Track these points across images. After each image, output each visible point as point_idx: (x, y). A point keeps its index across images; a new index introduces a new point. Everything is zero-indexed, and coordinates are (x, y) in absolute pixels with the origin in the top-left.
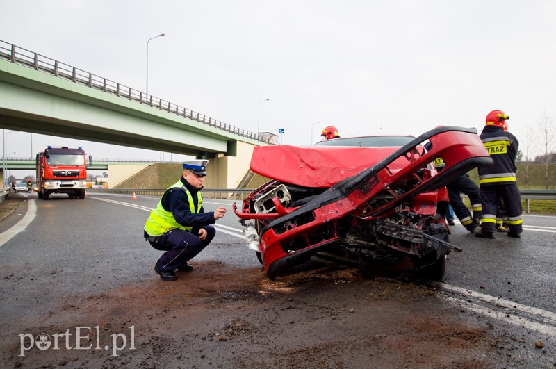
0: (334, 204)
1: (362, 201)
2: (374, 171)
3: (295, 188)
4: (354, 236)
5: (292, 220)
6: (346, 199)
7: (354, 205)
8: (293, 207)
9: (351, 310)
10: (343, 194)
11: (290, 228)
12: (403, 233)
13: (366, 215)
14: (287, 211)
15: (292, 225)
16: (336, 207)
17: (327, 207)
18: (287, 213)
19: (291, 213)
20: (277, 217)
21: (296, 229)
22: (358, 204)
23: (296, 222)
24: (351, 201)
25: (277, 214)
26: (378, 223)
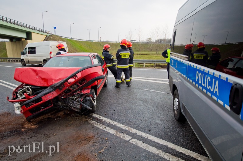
0: (50, 94)
1: (60, 93)
2: (63, 82)
3: (35, 87)
4: (61, 102)
5: (33, 101)
6: (55, 91)
7: (57, 94)
8: (34, 95)
9: (55, 134)
10: (53, 90)
11: (32, 105)
12: (74, 104)
13: (63, 96)
14: (31, 97)
15: (33, 103)
16: (51, 95)
17: (47, 95)
18: (31, 99)
19: (33, 98)
20: (27, 100)
21: (35, 104)
22: (59, 94)
23: (35, 102)
24: (57, 92)
25: (27, 99)
26: (67, 99)
